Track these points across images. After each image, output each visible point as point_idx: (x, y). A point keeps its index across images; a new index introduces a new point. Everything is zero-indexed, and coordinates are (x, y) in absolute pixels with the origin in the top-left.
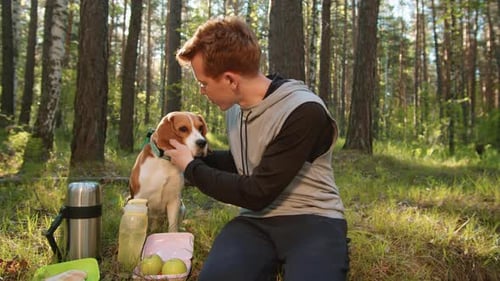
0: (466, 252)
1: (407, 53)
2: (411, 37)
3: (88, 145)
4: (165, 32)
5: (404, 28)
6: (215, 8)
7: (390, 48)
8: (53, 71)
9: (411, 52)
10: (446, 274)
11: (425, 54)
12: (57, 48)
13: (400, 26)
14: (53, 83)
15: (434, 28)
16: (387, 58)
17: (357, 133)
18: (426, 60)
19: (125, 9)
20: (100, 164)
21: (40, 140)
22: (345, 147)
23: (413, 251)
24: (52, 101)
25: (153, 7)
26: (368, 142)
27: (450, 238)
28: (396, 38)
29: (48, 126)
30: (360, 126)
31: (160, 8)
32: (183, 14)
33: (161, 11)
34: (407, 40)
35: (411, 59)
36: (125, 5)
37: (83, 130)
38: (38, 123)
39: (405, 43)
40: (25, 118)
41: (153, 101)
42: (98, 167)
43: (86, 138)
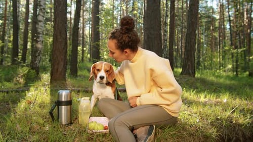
0: (234, 122)
1: (215, 25)
2: (217, 16)
3: (58, 73)
4: (91, 15)
5: (213, 12)
6: (117, 3)
7: (206, 22)
8: (39, 37)
9: (217, 24)
10: (225, 132)
11: (224, 25)
12: (41, 26)
13: (211, 11)
15: (229, 12)
16: (204, 27)
17: (188, 67)
18: (225, 28)
19: (71, 4)
20: (64, 82)
22: (182, 73)
23: (209, 121)
24: (39, 52)
25: (85, 3)
26: (193, 71)
27: (227, 116)
28: (209, 17)
29: (37, 63)
30: (189, 63)
31: (88, 3)
32: (100, 7)
33: (89, 5)
34: (215, 18)
35: (216, 28)
37: (56, 67)
38: (32, 62)
41: (85, 51)
42: (63, 83)
43: (57, 69)
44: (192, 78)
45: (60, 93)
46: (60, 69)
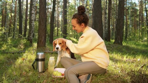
0: (143, 73)
1: (137, 13)
2: (138, 8)
3: (41, 43)
4: (62, 9)
5: (136, 6)
6: (77, 2)
7: (132, 12)
8: (32, 23)
9: (138, 13)
10: (136, 79)
11: (143, 13)
12: (33, 16)
13: (134, 5)
14: (32, 26)
15: (145, 5)
16: (130, 15)
17: (118, 39)
18: (143, 15)
19: (51, 3)
21: (29, 41)
22: (114, 43)
24: (32, 31)
25: (59, 2)
26: (121, 42)
27: (138, 69)
28: (133, 9)
29: (31, 37)
30: (119, 37)
31: (61, 3)
32: (67, 4)
33: (61, 4)
34: (137, 9)
35: (138, 15)
36: (51, 2)
37: (40, 39)
38: (28, 37)
39: (136, 10)
40: (25, 35)
41: (59, 30)
42: (44, 49)
43: (41, 40)
44: (121, 46)
45: (38, 54)
46: (42, 41)
